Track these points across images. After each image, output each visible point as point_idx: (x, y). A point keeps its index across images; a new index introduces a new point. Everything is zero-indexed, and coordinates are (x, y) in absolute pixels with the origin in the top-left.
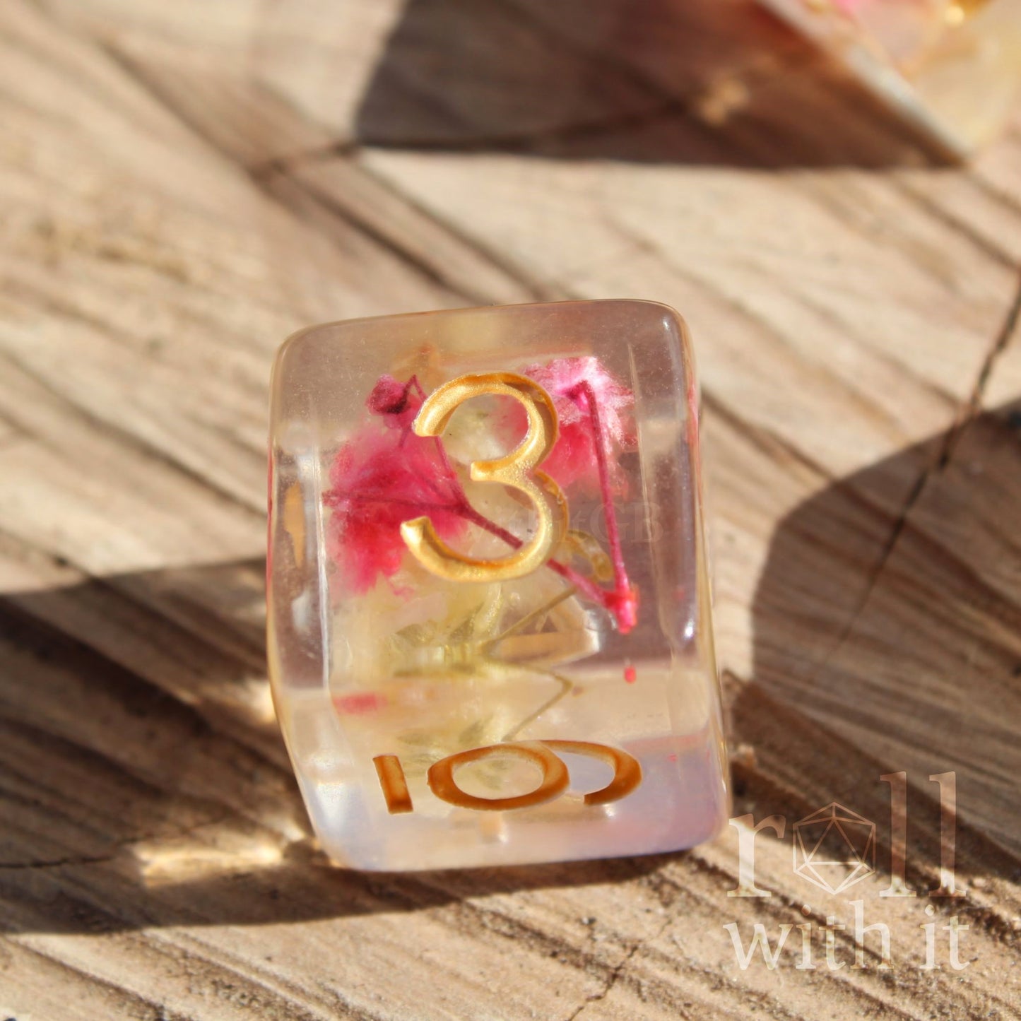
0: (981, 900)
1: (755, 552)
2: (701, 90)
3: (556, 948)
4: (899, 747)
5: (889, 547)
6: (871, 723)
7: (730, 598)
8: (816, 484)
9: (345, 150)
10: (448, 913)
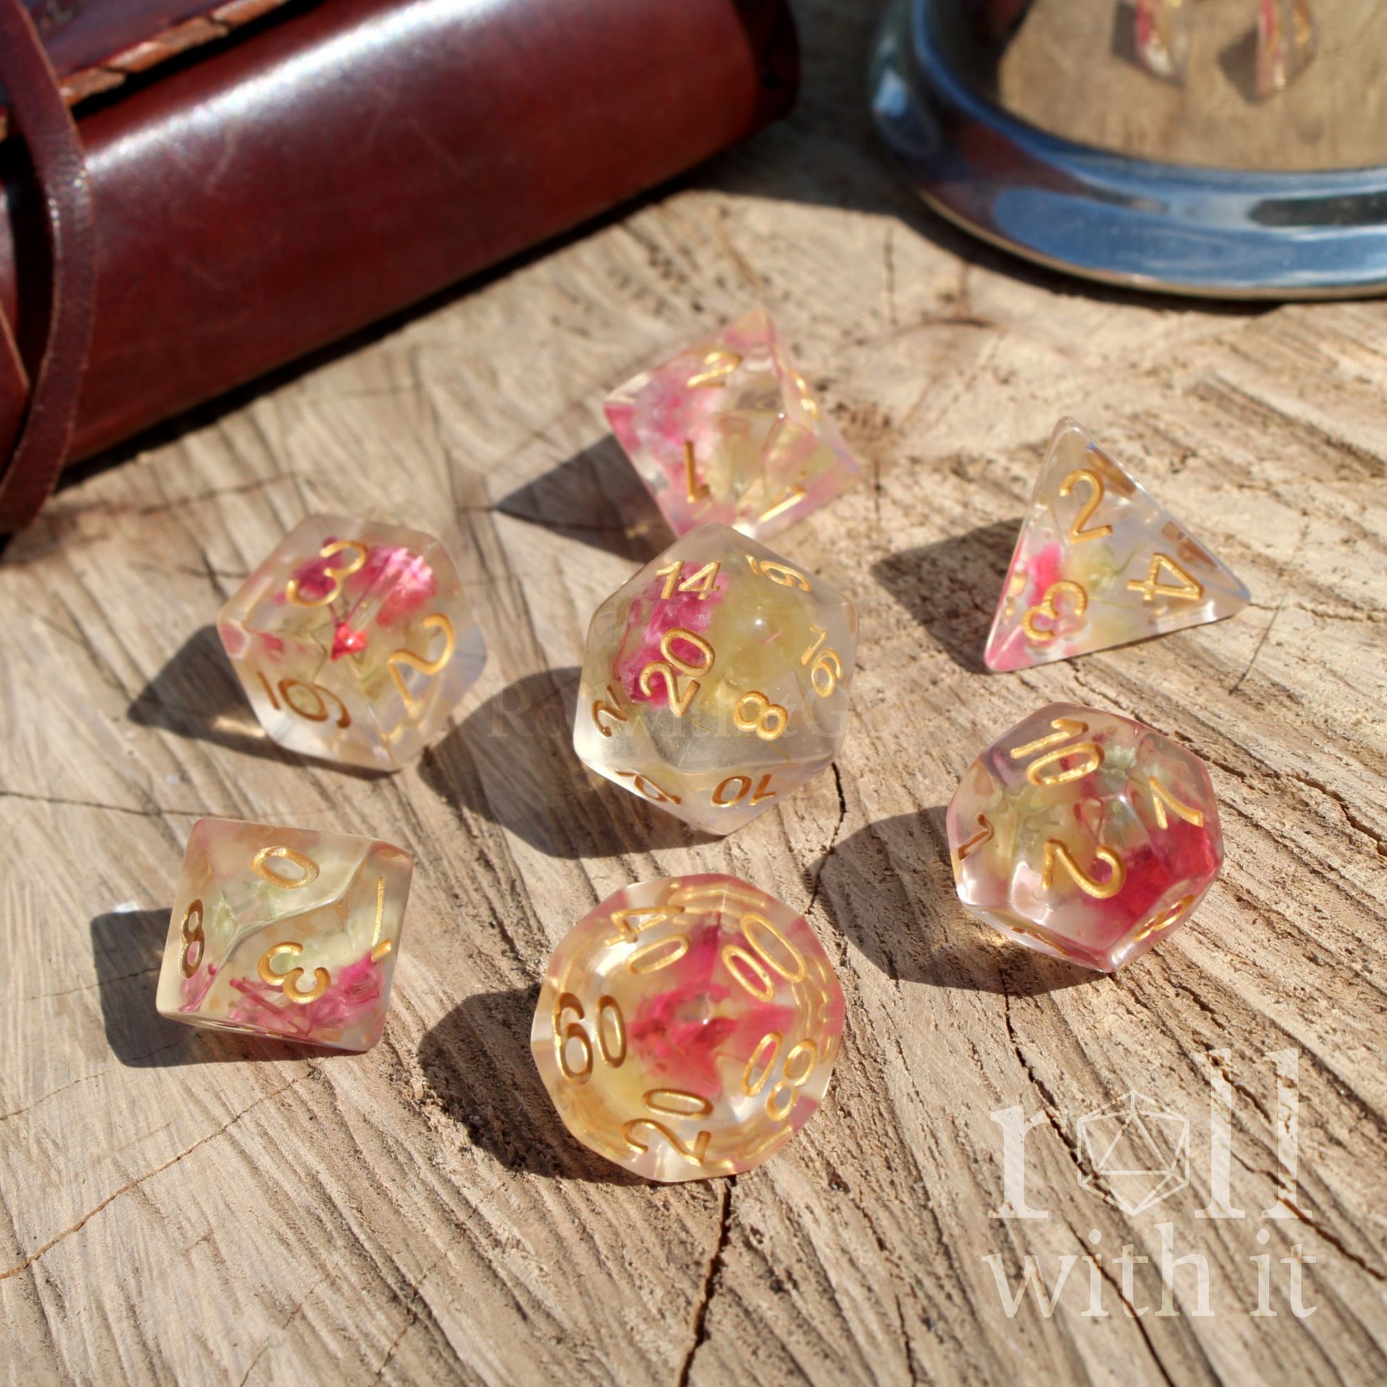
0: (471, 822)
1: (501, 685)
2: (632, 524)
3: (323, 793)
4: (487, 763)
5: (547, 699)
6: (485, 753)
7: (477, 696)
8: (543, 669)
9: (489, 510)
10: (299, 771)
